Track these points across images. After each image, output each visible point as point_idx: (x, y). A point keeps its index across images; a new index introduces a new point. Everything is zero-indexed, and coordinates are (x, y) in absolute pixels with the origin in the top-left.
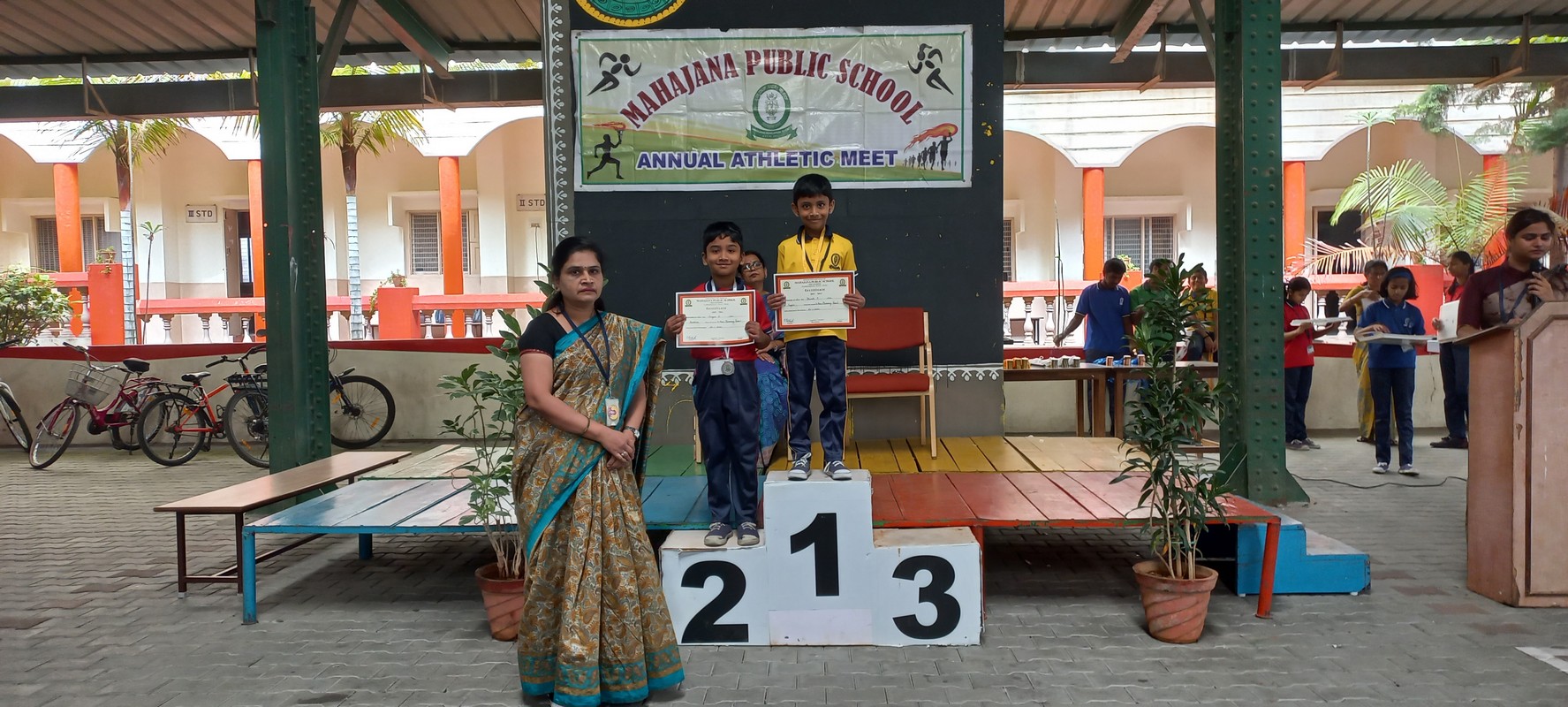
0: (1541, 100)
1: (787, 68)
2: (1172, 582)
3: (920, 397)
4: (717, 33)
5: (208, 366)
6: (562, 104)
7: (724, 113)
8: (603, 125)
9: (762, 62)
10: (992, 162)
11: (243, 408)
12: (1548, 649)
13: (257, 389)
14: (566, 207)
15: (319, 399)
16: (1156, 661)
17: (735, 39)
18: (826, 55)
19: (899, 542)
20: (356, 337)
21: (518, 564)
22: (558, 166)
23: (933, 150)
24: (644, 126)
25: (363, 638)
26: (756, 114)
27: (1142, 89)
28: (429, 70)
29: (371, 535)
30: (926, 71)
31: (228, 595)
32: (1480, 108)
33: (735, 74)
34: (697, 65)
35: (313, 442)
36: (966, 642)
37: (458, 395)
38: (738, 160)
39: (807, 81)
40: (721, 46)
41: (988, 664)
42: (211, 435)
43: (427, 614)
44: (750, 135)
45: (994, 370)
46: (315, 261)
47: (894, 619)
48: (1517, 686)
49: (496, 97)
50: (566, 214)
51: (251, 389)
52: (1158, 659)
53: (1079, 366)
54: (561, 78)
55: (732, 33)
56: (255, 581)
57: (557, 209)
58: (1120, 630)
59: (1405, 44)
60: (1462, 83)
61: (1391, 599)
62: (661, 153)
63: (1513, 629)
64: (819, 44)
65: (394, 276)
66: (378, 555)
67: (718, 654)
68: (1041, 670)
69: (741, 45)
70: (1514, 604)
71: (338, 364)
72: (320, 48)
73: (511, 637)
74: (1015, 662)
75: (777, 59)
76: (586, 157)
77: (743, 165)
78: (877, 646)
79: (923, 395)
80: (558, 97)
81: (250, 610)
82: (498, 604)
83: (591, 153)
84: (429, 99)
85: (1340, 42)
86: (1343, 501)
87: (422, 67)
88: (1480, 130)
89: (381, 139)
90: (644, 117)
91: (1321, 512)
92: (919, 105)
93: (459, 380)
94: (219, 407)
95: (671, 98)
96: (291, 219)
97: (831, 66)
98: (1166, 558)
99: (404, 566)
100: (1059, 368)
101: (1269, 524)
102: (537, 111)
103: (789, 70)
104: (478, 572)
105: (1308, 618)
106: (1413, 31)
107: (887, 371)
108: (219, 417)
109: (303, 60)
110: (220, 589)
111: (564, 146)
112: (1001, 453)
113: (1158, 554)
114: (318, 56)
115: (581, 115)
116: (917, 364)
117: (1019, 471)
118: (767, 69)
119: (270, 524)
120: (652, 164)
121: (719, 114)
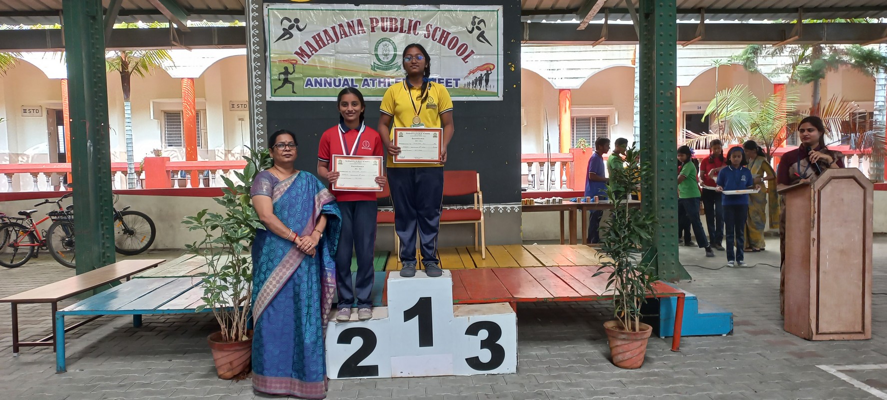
0: (806, 54)
1: (395, 28)
2: (627, 334)
3: (474, 223)
4: (352, 6)
5: (36, 206)
6: (258, 48)
7: (358, 55)
8: (283, 61)
9: (380, 25)
10: (515, 86)
11: (59, 232)
12: (832, 366)
13: (68, 219)
14: (261, 110)
15: (107, 227)
16: (618, 381)
17: (363, 10)
18: (418, 21)
19: (469, 313)
20: (131, 187)
21: (234, 332)
22: (256, 84)
23: (480, 79)
24: (309, 62)
25: (137, 381)
26: (377, 55)
27: (594, 45)
28: (175, 26)
29: (141, 316)
30: (476, 32)
31: (47, 353)
32: (774, 58)
33: (363, 32)
34: (341, 26)
35: (104, 253)
36: (508, 372)
37: (194, 228)
38: (366, 83)
39: (407, 37)
40: (355, 15)
41: (522, 385)
42: (38, 248)
43: (178, 363)
44: (373, 68)
45: (516, 207)
46: (103, 142)
47: (466, 359)
48: (820, 389)
49: (216, 42)
50: (261, 114)
51: (64, 220)
52: (619, 379)
53: (562, 203)
54: (257, 32)
55: (361, 7)
56: (64, 343)
57: (256, 111)
58: (595, 361)
59: (736, 22)
60: (765, 44)
61: (744, 338)
62: (320, 78)
63: (812, 355)
64: (413, 14)
65: (154, 150)
66: (146, 324)
67: (361, 384)
68: (553, 388)
69: (367, 14)
70: (809, 339)
71: (119, 203)
72: (105, 11)
73: (230, 377)
74: (537, 383)
75: (389, 23)
76: (272, 79)
77: (369, 86)
78: (455, 376)
79: (476, 222)
80: (256, 44)
81: (61, 364)
82: (222, 357)
83: (276, 77)
84: (173, 43)
85: (703, 21)
86: (709, 279)
87: (170, 24)
88: (775, 70)
89: (145, 67)
90: (309, 57)
91: (699, 285)
92: (472, 52)
93: (196, 219)
94: (43, 231)
95: (325, 45)
96: (88, 115)
97: (421, 28)
98: (623, 319)
99: (162, 331)
100: (551, 204)
101: (678, 297)
102: (242, 51)
103: (396, 30)
104: (209, 336)
105: (701, 351)
106: (742, 15)
107: (454, 207)
108: (44, 237)
109: (94, 18)
110: (42, 350)
111: (259, 73)
112: (521, 255)
113: (618, 317)
114: (104, 16)
115: (270, 55)
116: (473, 203)
117: (533, 266)
118: (383, 29)
119: (74, 310)
120: (314, 85)
121: (354, 55)
